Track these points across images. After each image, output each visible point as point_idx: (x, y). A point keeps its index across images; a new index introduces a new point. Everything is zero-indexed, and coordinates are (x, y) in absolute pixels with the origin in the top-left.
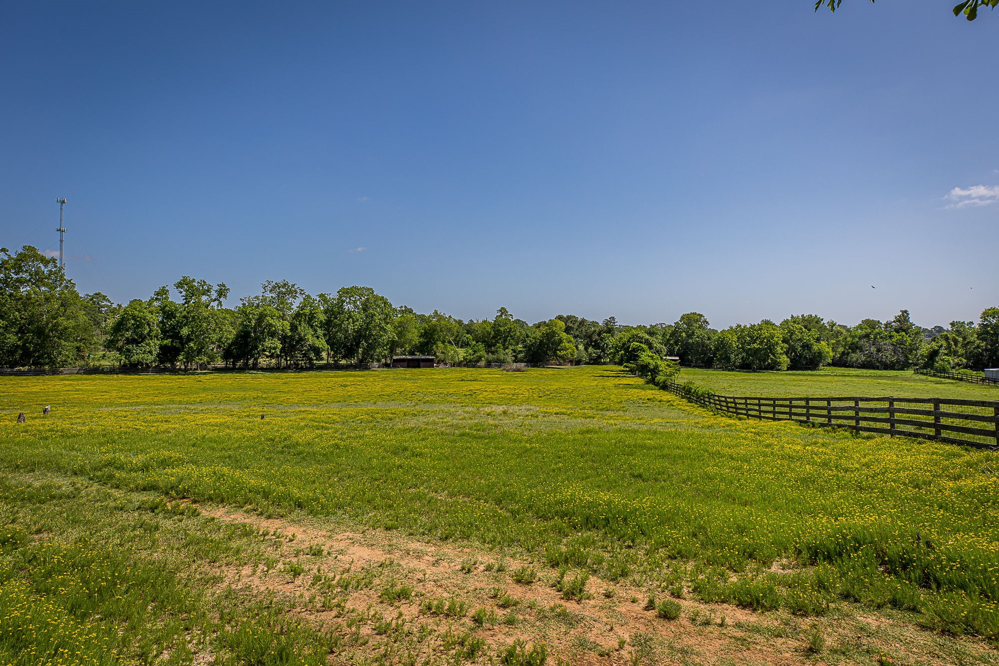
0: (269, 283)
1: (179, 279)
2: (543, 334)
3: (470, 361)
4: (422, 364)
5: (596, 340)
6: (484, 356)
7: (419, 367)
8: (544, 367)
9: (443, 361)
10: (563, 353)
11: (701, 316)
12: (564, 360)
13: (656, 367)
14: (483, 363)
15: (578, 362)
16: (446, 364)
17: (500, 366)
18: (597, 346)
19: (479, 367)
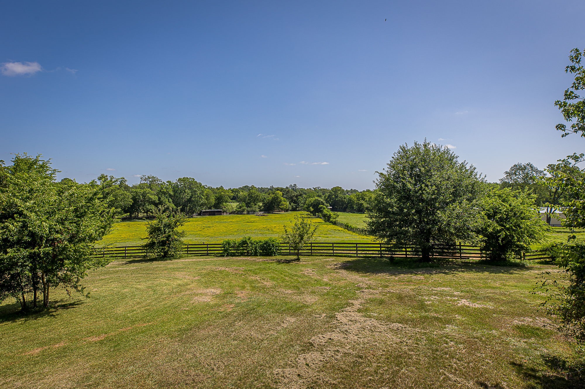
0: (144, 176)
1: (99, 175)
2: (273, 198)
3: (239, 211)
4: (216, 213)
5: (295, 200)
6: (246, 209)
7: (215, 215)
8: (273, 213)
9: (225, 212)
10: (282, 207)
11: (341, 188)
12: (282, 209)
13: (330, 215)
14: (245, 212)
15: (287, 211)
16: (227, 213)
17: (254, 214)
18: (295, 202)
19: (244, 214)
